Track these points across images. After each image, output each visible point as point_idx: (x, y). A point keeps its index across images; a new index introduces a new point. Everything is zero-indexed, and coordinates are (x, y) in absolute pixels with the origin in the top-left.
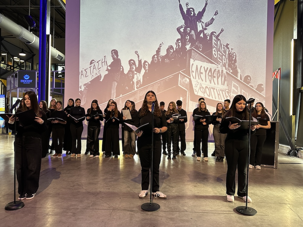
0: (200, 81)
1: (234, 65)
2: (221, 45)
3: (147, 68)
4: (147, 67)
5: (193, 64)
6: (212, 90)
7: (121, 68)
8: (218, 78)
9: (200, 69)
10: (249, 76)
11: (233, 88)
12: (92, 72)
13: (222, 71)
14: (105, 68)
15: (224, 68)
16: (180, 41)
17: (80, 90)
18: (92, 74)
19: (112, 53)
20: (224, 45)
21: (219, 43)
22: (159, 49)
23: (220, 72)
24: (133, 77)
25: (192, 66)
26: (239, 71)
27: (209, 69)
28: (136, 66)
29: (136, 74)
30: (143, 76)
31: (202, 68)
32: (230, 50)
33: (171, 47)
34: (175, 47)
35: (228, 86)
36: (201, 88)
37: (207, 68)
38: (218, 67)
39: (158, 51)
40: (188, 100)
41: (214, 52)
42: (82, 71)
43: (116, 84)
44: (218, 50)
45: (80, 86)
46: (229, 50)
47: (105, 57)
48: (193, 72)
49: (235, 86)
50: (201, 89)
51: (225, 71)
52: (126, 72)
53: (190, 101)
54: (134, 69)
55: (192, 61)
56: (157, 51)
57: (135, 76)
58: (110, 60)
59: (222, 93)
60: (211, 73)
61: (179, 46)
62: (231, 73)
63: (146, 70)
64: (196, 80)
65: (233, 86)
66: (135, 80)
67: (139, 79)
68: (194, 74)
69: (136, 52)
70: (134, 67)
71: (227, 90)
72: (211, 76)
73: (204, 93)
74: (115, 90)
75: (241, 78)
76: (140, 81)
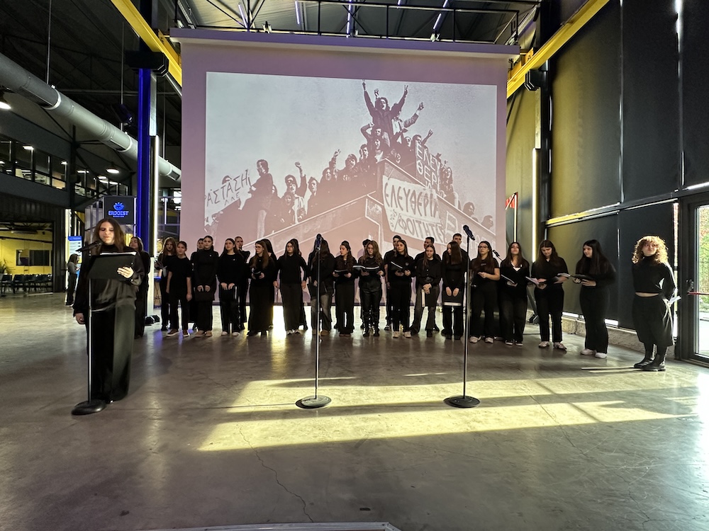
0: (398, 210)
1: (449, 187)
2: (429, 155)
3: (315, 189)
4: (315, 187)
5: (387, 184)
6: (417, 224)
7: (273, 188)
8: (425, 206)
9: (399, 191)
10: (472, 204)
11: (448, 221)
12: (225, 196)
13: (432, 195)
14: (247, 188)
15: (434, 191)
16: (366, 148)
17: (206, 223)
18: (226, 199)
19: (258, 166)
20: (433, 156)
21: (425, 152)
22: (334, 159)
23: (429, 196)
24: (293, 204)
25: (385, 187)
26: (456, 195)
27: (411, 192)
28: (297, 186)
29: (296, 198)
30: (308, 202)
31: (402, 191)
32: (443, 163)
33: (353, 157)
34: (358, 156)
35: (440, 218)
36: (400, 220)
37: (409, 190)
38: (424, 190)
39: (332, 163)
40: (381, 240)
41: (418, 166)
42: (209, 194)
43: (265, 214)
44: (425, 163)
45: (206, 217)
46: (441, 164)
47: (247, 171)
48: (388, 196)
49: (450, 218)
50: (401, 223)
51: (435, 196)
52: (281, 195)
53: (383, 241)
54: (294, 191)
55: (385, 179)
56: (330, 163)
57: (296, 201)
58: (255, 177)
59: (433, 229)
60: (415, 198)
61: (365, 155)
62: (445, 198)
63: (313, 193)
64: (392, 209)
65: (449, 219)
66: (295, 208)
67: (302, 206)
68: (389, 199)
69: (297, 164)
70: (294, 188)
71: (439, 225)
72: (415, 202)
73: (405, 229)
74: (263, 224)
75: (459, 208)
76: (303, 209)
